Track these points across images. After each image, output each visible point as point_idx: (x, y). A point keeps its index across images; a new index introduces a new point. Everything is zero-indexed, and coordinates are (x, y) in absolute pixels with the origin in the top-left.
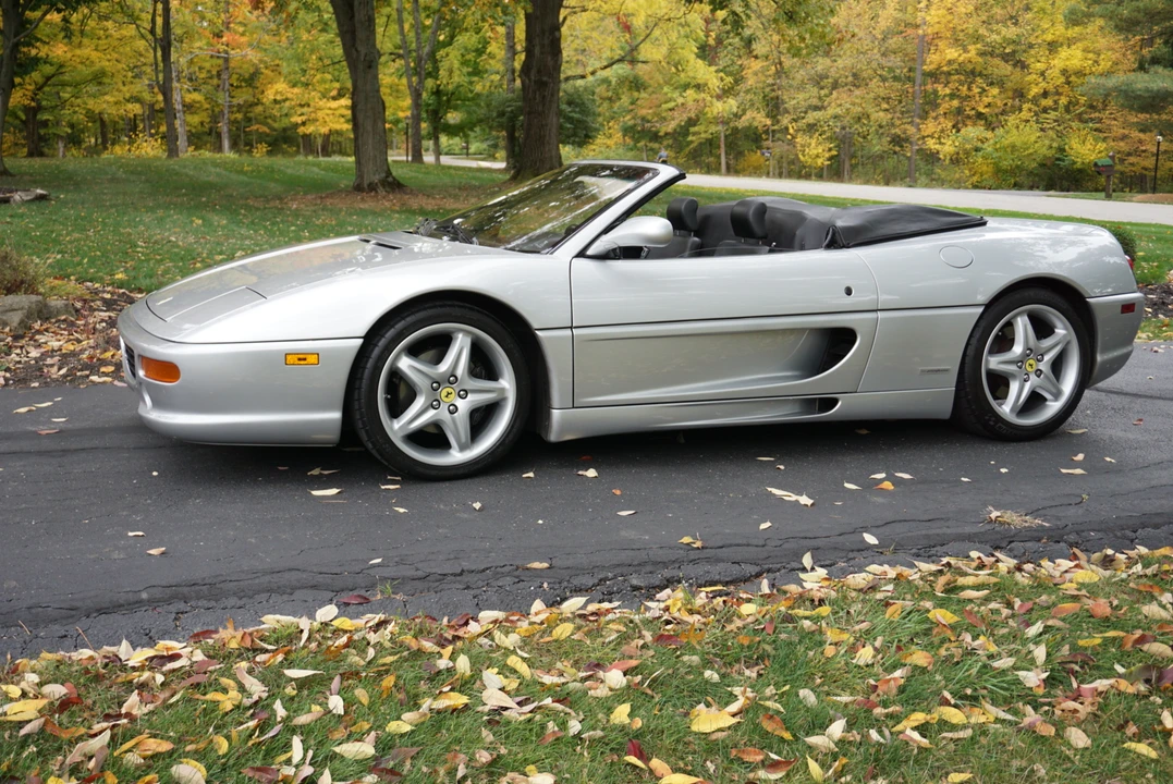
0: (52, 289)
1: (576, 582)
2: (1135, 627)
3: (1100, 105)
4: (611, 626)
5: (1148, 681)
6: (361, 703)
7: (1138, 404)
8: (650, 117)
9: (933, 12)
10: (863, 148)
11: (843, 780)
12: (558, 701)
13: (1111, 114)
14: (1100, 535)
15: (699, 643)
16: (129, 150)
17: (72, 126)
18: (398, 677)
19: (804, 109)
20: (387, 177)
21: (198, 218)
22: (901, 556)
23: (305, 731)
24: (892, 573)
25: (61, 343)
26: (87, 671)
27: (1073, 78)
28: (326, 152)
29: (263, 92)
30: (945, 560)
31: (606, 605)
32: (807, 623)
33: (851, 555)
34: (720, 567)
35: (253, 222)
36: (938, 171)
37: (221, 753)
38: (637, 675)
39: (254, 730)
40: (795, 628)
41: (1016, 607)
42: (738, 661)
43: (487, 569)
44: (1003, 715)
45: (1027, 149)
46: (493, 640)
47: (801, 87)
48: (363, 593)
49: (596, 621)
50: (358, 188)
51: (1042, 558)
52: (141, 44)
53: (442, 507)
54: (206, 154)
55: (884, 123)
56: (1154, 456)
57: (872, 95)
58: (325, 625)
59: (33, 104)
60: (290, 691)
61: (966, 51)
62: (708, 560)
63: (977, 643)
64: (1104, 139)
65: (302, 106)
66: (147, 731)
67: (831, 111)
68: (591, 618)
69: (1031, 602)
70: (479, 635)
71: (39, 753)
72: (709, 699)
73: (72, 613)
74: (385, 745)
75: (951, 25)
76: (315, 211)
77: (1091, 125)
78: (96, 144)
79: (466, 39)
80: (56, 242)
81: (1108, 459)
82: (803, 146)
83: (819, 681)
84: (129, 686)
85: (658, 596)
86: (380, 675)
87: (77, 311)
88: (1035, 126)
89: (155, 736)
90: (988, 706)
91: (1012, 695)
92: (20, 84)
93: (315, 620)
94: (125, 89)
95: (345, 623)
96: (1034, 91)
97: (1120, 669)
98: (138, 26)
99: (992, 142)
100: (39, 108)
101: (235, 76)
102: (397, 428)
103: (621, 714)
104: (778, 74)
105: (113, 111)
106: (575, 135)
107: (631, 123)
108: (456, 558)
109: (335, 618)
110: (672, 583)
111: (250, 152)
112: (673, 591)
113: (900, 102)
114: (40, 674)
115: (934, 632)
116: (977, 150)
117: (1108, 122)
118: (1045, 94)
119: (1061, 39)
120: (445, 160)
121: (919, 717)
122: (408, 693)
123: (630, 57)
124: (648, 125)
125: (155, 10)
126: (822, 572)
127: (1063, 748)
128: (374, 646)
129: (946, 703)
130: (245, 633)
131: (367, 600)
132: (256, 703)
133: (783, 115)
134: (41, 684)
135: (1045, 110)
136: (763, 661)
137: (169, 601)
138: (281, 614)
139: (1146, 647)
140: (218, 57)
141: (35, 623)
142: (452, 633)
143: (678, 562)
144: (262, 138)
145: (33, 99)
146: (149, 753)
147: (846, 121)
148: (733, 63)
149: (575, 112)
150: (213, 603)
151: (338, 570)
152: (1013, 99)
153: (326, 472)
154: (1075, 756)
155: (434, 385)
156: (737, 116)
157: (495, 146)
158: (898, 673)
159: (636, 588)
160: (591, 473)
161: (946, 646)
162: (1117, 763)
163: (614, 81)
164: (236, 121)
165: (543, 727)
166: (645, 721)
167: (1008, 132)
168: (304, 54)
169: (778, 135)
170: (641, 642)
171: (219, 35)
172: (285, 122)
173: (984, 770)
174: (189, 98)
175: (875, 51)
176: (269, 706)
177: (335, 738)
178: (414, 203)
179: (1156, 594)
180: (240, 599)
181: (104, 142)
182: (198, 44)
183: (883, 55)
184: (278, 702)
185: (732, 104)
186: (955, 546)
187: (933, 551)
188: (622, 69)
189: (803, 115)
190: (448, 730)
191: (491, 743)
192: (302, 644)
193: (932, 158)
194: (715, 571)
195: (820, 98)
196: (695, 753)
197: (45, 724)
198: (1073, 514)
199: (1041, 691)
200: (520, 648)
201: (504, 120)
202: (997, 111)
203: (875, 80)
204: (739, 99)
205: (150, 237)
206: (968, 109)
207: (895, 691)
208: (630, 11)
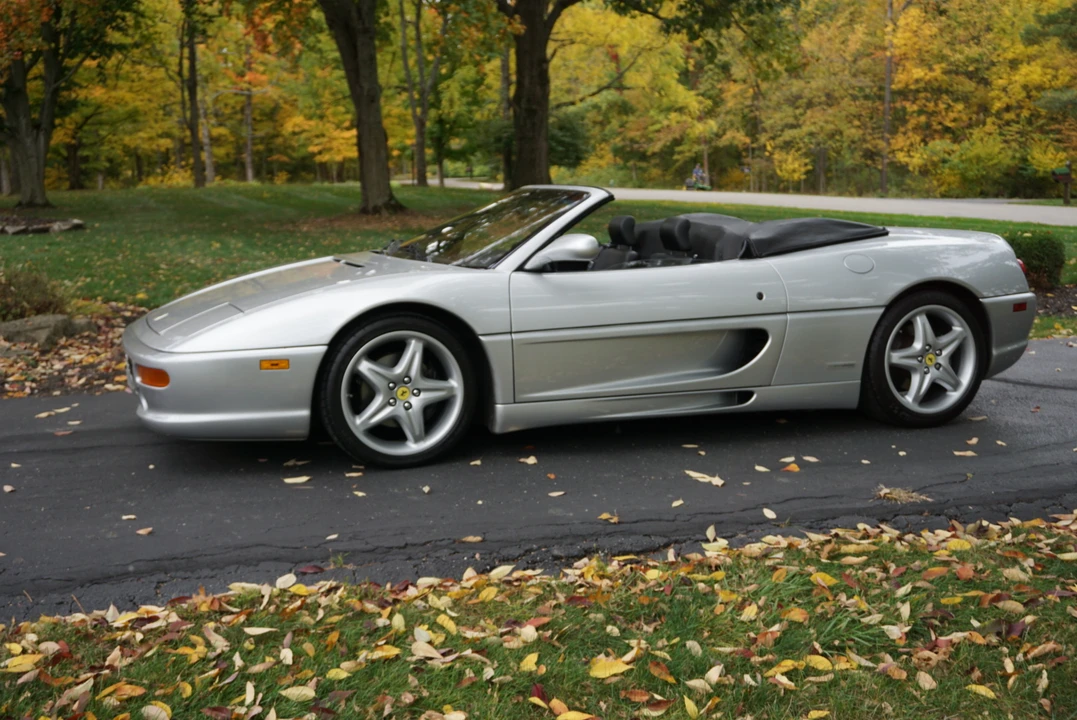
0: (79, 309)
1: (505, 553)
2: (994, 588)
3: (1060, 118)
4: (530, 589)
5: (999, 634)
6: (307, 655)
7: (1041, 394)
8: (638, 139)
9: (899, 35)
10: (837, 162)
11: (714, 716)
12: (477, 652)
13: (1070, 125)
14: (978, 509)
15: (606, 603)
16: (162, 181)
17: (110, 160)
18: (341, 634)
19: (780, 128)
20: (390, 200)
21: (217, 242)
22: (796, 527)
23: (258, 679)
24: (784, 543)
25: (82, 356)
26: (78, 631)
27: (1034, 93)
28: (341, 178)
29: (282, 126)
30: (834, 532)
31: (529, 572)
32: (701, 586)
33: (750, 528)
34: (632, 539)
35: (266, 245)
36: (908, 181)
37: (184, 696)
38: (548, 630)
39: (215, 678)
40: (690, 589)
41: (891, 572)
42: (638, 618)
43: (428, 542)
44: (865, 663)
45: (991, 160)
46: (427, 602)
47: (778, 107)
48: (318, 564)
49: (519, 585)
50: (364, 211)
51: (922, 529)
52: (170, 85)
53: (396, 491)
54: (232, 183)
55: (856, 139)
56: (1043, 438)
57: (844, 113)
58: (284, 591)
59: (73, 142)
60: (248, 645)
61: (931, 69)
62: (623, 533)
63: (851, 601)
64: (1065, 150)
65: (317, 136)
66: (125, 679)
67: (805, 129)
68: (516, 584)
69: (905, 567)
70: (416, 598)
71: (32, 698)
72: (610, 650)
73: (69, 583)
74: (324, 690)
75: (917, 47)
76: (323, 233)
77: (1052, 136)
78: (133, 175)
79: (466, 72)
80: (88, 266)
81: (999, 443)
82: (780, 162)
83: (706, 634)
84: (113, 643)
85: (576, 564)
86: (327, 632)
87: (99, 328)
88: (999, 138)
89: (131, 683)
90: (853, 656)
91: (875, 645)
92: (60, 125)
93: (275, 587)
94: (156, 126)
95: (302, 589)
96: (997, 105)
97: (975, 623)
98: (167, 70)
99: (958, 153)
100: (80, 145)
101: (257, 112)
102: (359, 423)
103: (530, 662)
104: (755, 97)
105: (146, 146)
106: (568, 157)
107: (620, 144)
108: (402, 534)
109: (294, 585)
110: (590, 553)
111: (271, 180)
112: (590, 560)
113: (871, 118)
114: (39, 634)
115: (814, 593)
116: (944, 161)
117: (1067, 133)
118: (1008, 108)
119: (1021, 57)
120: (450, 183)
121: (788, 664)
122: (348, 647)
123: (618, 84)
124: (636, 146)
125: (182, 54)
126: (723, 542)
127: (911, 689)
128: (325, 608)
129: (815, 652)
130: (214, 599)
131: (321, 570)
132: (219, 655)
133: (760, 134)
134: (38, 643)
135: (1008, 123)
136: (660, 617)
137: (151, 573)
138: (247, 582)
139: (1000, 605)
140: (242, 95)
141: (37, 592)
142: (393, 596)
143: (595, 536)
144: (282, 167)
145: (74, 137)
146: (125, 697)
147: (821, 137)
148: (713, 87)
149: (566, 136)
150: (189, 574)
151: (299, 545)
152: (977, 113)
153: (300, 463)
154: (921, 696)
155: (391, 385)
156: (718, 136)
157: (497, 169)
158: (776, 627)
159: (557, 558)
160: (532, 460)
161: (823, 604)
162: (959, 702)
163: (604, 107)
164: (258, 153)
165: (461, 674)
166: (549, 667)
167: (972, 145)
168: (317, 90)
169: (757, 152)
170: (554, 602)
171: (241, 75)
172: (302, 152)
173: (839, 709)
174: (216, 132)
175: (846, 72)
176: (230, 658)
177: (283, 683)
178: (414, 224)
179: (1020, 559)
180: (213, 570)
181: (140, 173)
182: (221, 84)
183: (854, 76)
184: (237, 654)
185: (712, 125)
186: (845, 519)
187: (824, 524)
188: (611, 95)
189: (779, 133)
190: (380, 676)
191: (416, 687)
192: (262, 608)
193: (902, 170)
194: (628, 542)
195: (796, 117)
196: (590, 694)
197: (40, 674)
198: (956, 491)
199: (902, 643)
200: (450, 609)
201: (501, 145)
202: (962, 124)
203: (846, 99)
204: (720, 120)
205: (172, 261)
206: (934, 123)
207: (771, 643)
208: (614, 42)
